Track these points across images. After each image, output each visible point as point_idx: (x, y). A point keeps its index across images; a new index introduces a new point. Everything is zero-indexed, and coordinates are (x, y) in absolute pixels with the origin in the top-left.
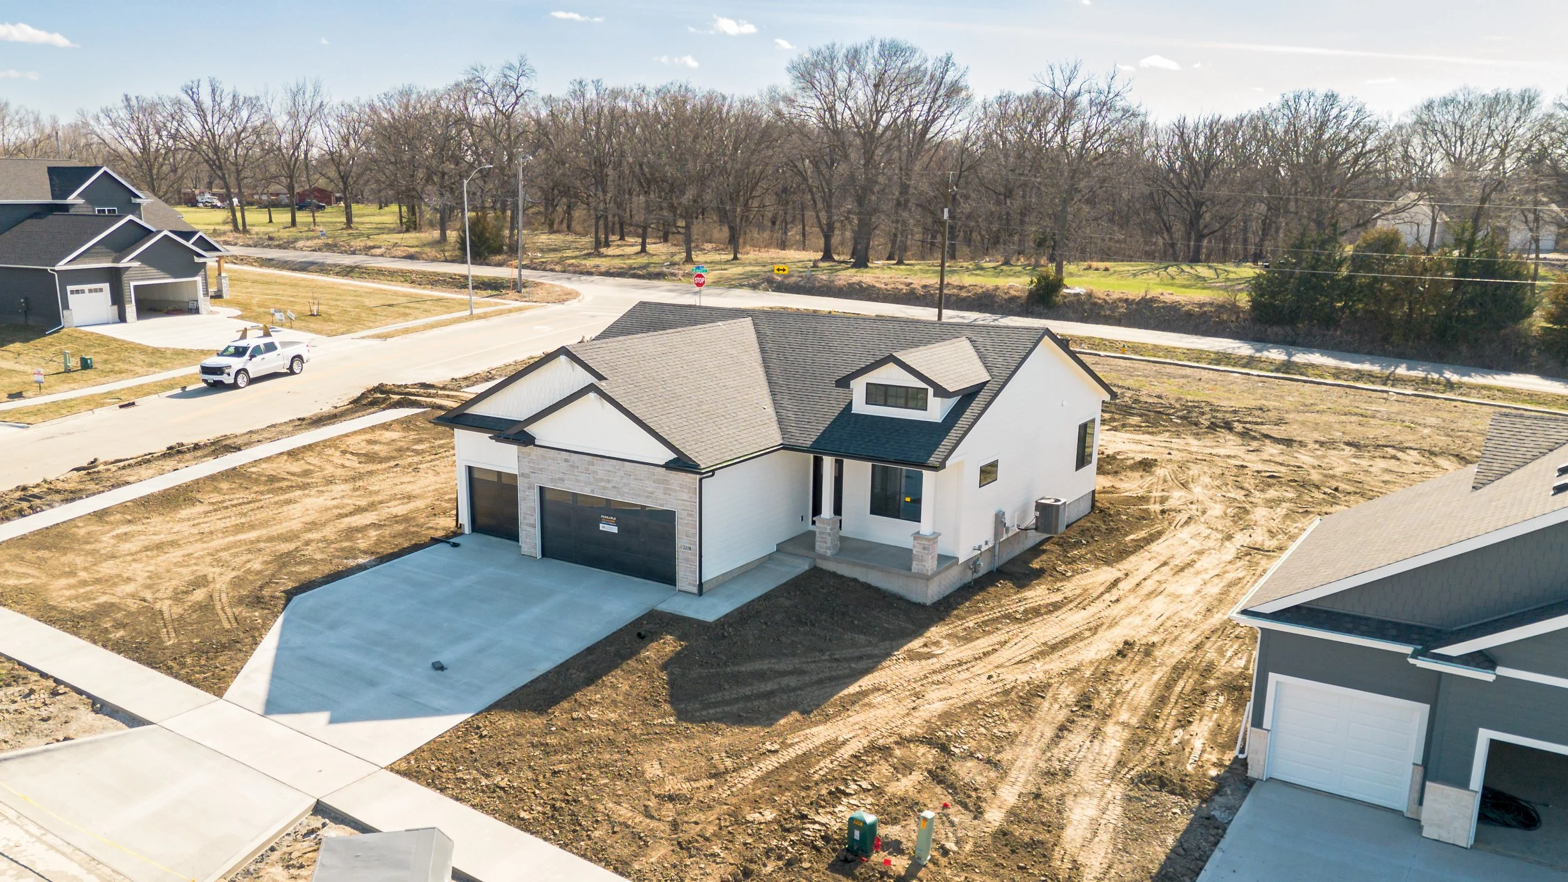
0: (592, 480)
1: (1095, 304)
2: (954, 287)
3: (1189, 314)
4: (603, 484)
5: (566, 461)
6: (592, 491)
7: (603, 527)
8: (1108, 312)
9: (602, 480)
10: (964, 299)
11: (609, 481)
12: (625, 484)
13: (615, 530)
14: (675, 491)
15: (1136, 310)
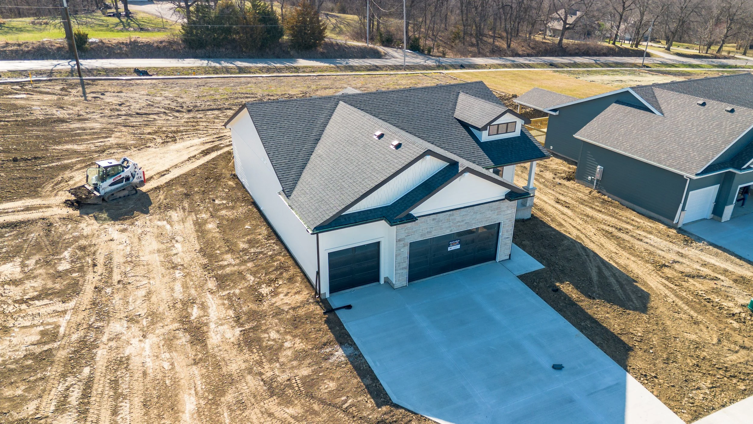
0: (451, 224)
1: (108, 47)
2: (14, 45)
3: (158, 48)
4: (459, 224)
5: (434, 219)
6: (451, 231)
7: (450, 248)
8: (119, 51)
9: (459, 222)
10: (28, 52)
11: (463, 221)
12: (473, 219)
13: (458, 247)
14: (504, 211)
15: (131, 48)
